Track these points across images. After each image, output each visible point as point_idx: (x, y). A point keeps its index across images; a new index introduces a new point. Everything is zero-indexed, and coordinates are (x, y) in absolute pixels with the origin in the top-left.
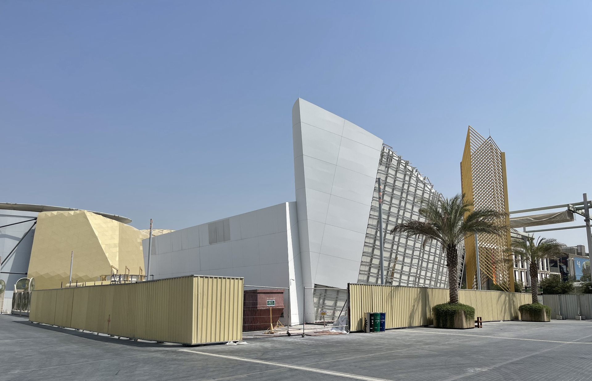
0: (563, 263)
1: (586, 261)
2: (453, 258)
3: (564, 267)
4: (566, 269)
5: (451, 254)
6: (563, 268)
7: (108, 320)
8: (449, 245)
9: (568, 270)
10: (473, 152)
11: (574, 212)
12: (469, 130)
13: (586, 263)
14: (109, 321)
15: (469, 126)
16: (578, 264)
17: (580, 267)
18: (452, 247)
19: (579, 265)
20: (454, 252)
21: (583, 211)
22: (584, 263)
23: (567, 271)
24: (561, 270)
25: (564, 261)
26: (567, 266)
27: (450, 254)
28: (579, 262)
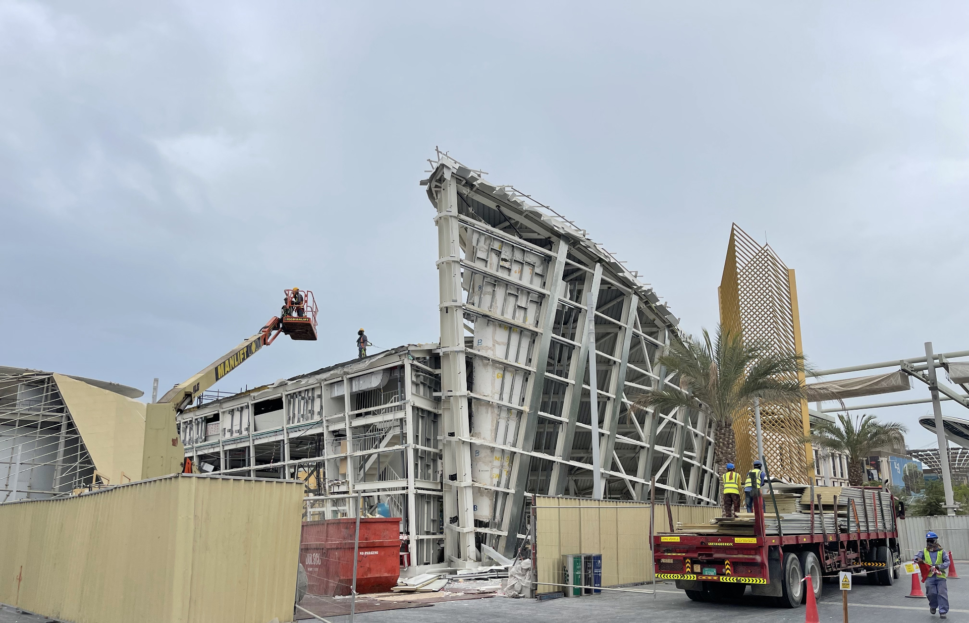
0: (873, 466)
1: (908, 463)
2: (728, 447)
3: (874, 472)
4: (877, 476)
5: (724, 439)
6: (872, 474)
7: (18, 577)
8: (719, 425)
9: (881, 477)
10: (742, 268)
11: (910, 374)
12: (733, 229)
13: (909, 467)
14: (20, 580)
15: (733, 224)
16: (896, 467)
17: (899, 472)
18: (726, 427)
19: (898, 469)
20: (729, 435)
21: (926, 372)
22: (906, 465)
23: (879, 479)
24: (870, 477)
25: (874, 462)
26: (879, 470)
27: (721, 440)
28: (898, 465)
